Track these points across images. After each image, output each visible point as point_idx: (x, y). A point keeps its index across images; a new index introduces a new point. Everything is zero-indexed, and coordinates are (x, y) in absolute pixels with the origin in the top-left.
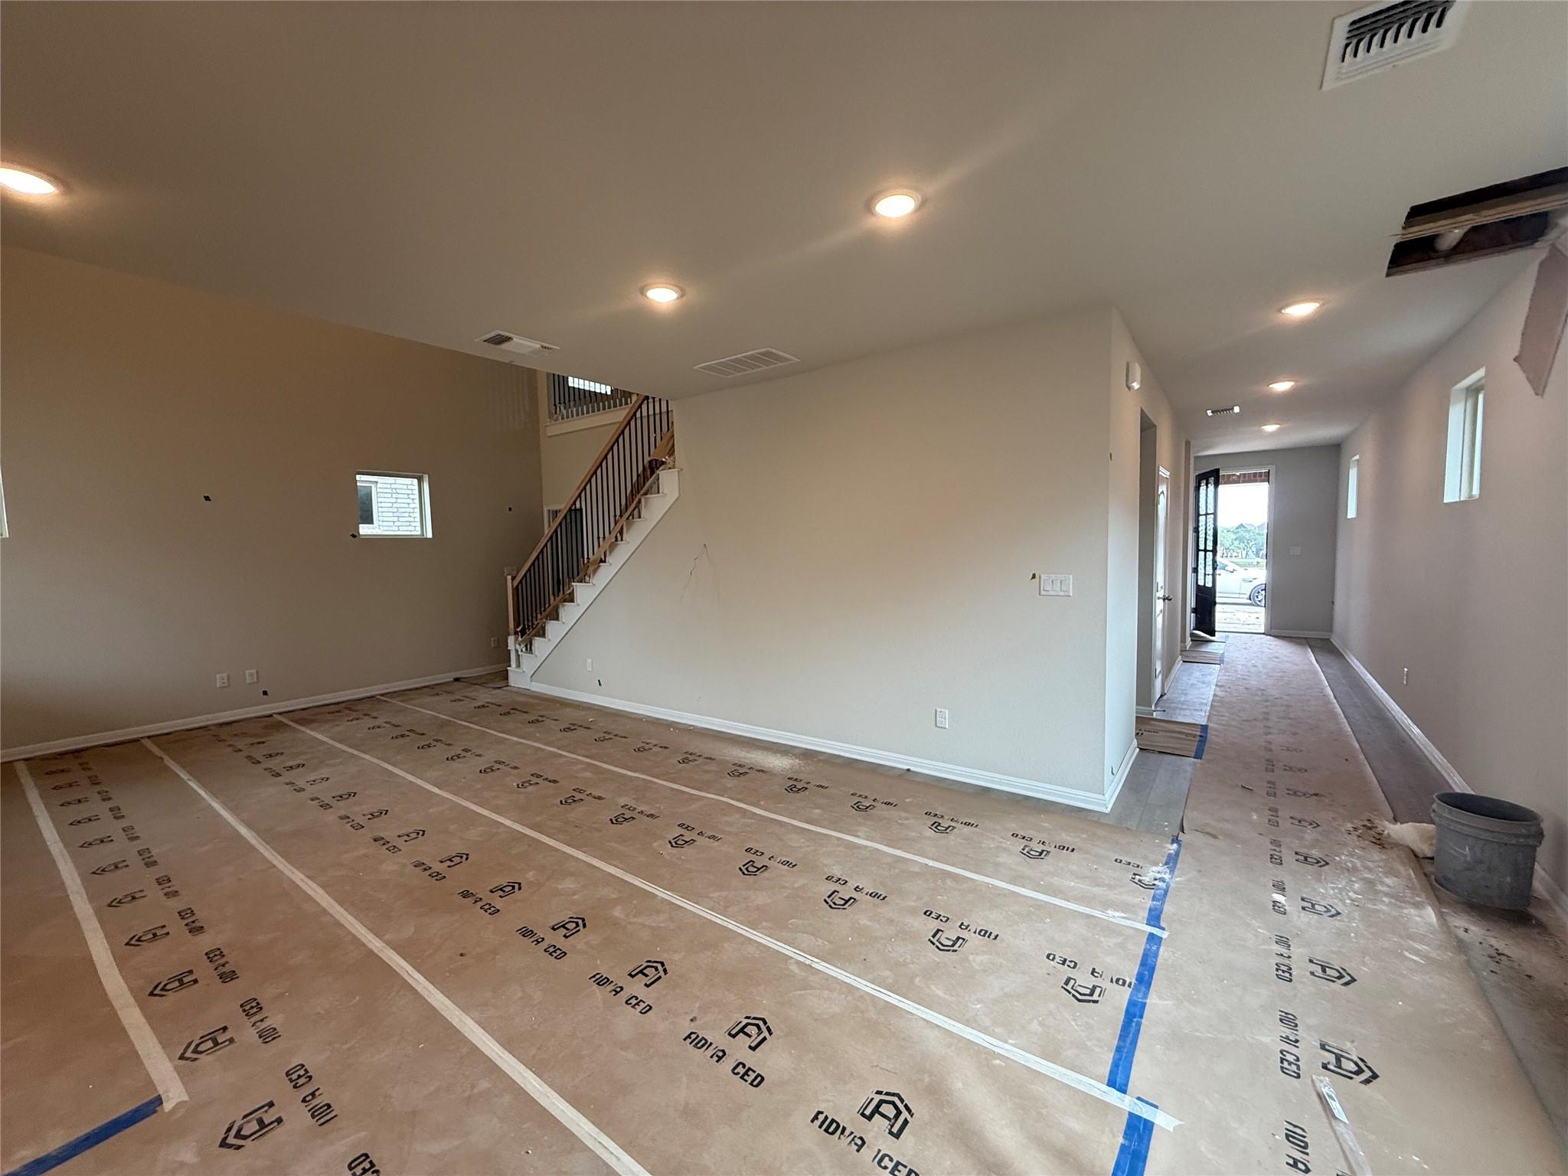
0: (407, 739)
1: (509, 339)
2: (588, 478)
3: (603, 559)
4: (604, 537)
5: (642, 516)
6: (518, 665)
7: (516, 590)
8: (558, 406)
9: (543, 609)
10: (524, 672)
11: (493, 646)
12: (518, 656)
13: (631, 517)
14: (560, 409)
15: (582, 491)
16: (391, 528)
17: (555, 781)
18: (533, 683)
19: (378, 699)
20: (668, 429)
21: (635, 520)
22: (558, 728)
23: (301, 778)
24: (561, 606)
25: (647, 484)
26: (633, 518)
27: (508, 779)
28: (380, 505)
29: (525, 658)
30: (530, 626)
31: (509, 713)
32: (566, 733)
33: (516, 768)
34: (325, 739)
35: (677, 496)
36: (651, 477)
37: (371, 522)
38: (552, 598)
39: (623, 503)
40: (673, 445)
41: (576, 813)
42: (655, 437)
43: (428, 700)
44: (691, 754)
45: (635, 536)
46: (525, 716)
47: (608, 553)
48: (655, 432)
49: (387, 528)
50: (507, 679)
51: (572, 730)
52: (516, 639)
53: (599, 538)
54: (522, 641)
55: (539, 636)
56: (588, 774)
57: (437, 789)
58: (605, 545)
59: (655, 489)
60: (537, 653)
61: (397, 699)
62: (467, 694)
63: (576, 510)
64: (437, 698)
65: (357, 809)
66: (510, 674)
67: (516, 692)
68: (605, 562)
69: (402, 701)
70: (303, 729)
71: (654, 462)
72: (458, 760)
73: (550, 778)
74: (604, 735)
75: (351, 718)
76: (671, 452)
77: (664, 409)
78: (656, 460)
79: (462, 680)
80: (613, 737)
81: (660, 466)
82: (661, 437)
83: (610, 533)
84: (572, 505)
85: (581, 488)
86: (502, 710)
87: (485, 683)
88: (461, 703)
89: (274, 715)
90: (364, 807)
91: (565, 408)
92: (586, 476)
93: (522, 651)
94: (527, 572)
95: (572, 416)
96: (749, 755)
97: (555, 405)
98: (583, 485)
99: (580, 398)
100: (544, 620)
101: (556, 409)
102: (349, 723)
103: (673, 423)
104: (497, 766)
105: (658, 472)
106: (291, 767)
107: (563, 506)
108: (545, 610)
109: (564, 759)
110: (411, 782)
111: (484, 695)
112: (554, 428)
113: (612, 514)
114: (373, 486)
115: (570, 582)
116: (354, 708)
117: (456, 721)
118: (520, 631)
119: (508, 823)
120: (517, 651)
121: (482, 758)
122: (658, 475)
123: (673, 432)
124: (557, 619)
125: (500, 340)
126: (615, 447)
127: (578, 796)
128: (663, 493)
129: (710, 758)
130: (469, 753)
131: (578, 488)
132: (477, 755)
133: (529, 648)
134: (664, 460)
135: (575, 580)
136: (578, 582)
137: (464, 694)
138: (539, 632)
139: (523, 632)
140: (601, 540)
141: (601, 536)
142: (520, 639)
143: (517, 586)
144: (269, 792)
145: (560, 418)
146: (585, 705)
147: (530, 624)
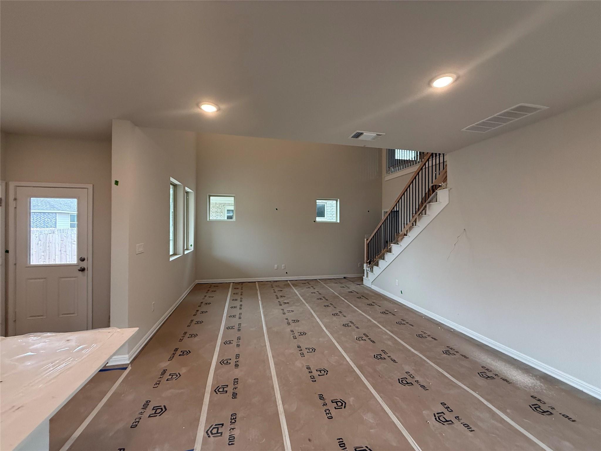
0: (321, 301)
1: (362, 134)
2: (400, 197)
3: (406, 234)
4: (407, 224)
5: (427, 213)
6: (367, 276)
7: (368, 244)
8: (390, 167)
9: (378, 254)
10: (369, 280)
11: (359, 266)
12: (367, 273)
13: (421, 214)
14: (391, 169)
15: (397, 203)
16: (330, 219)
17: (373, 342)
18: (372, 285)
19: (318, 281)
20: (444, 169)
21: (422, 216)
22: (380, 311)
23: (287, 308)
24: (385, 254)
25: (430, 197)
26: (422, 215)
27: (353, 333)
28: (327, 211)
29: (370, 274)
30: (373, 261)
31: (360, 298)
32: (383, 315)
33: (357, 328)
34: (298, 294)
35: (448, 203)
36: (432, 194)
37: (324, 216)
38: (382, 250)
39: (417, 207)
40: (446, 177)
41: (381, 366)
42: (436, 174)
43: (333, 285)
44: (451, 349)
45: (423, 223)
46: (367, 301)
47: (408, 231)
48: (436, 171)
49: (328, 219)
50: (363, 281)
51: (386, 314)
52: (367, 265)
53: (404, 224)
54: (369, 267)
55: (376, 266)
56: (390, 343)
57: (325, 328)
58: (407, 228)
59: (435, 199)
60: (374, 273)
61: (324, 282)
62: (347, 285)
63: (394, 211)
64: (336, 285)
65: (297, 328)
66: (364, 279)
67: (365, 288)
68: (407, 235)
69: (325, 284)
70: (293, 288)
71: (435, 186)
72: (336, 316)
73: (372, 339)
74: (401, 321)
75: (307, 287)
76: (445, 180)
77: (442, 161)
78: (436, 185)
79: (346, 278)
80: (406, 323)
81: (438, 188)
82: (439, 173)
83: (410, 221)
84: (393, 209)
85: (397, 201)
86: (358, 296)
87: (354, 281)
88: (343, 288)
89: (288, 281)
90: (300, 328)
91: (393, 168)
92: (399, 196)
93: (369, 271)
94: (373, 237)
95: (396, 171)
96: (494, 363)
97: (389, 167)
98: (398, 200)
99: (400, 163)
100: (378, 259)
101: (389, 169)
102: (306, 289)
103: (446, 165)
104: (350, 324)
105: (437, 191)
106: (285, 303)
107: (389, 210)
108: (379, 254)
109: (379, 330)
110: (317, 322)
111: (353, 287)
112: (388, 177)
113: (411, 213)
114: (325, 204)
115: (390, 244)
116: (310, 283)
117: (340, 297)
118: (369, 262)
119: (348, 359)
120: (367, 270)
121: (345, 318)
122: (437, 192)
123: (446, 169)
124: (384, 259)
125: (358, 135)
126: (414, 181)
127: (383, 356)
128: (439, 202)
129: (465, 357)
130: (341, 314)
131: (396, 201)
132: (344, 316)
133: (372, 271)
134: (440, 185)
135: (393, 242)
136: (393, 244)
137: (346, 285)
138: (376, 264)
139: (370, 263)
140: (405, 225)
141: (405, 223)
142: (368, 265)
143: (369, 243)
144: (276, 311)
145: (391, 172)
146: (394, 301)
147: (373, 260)
